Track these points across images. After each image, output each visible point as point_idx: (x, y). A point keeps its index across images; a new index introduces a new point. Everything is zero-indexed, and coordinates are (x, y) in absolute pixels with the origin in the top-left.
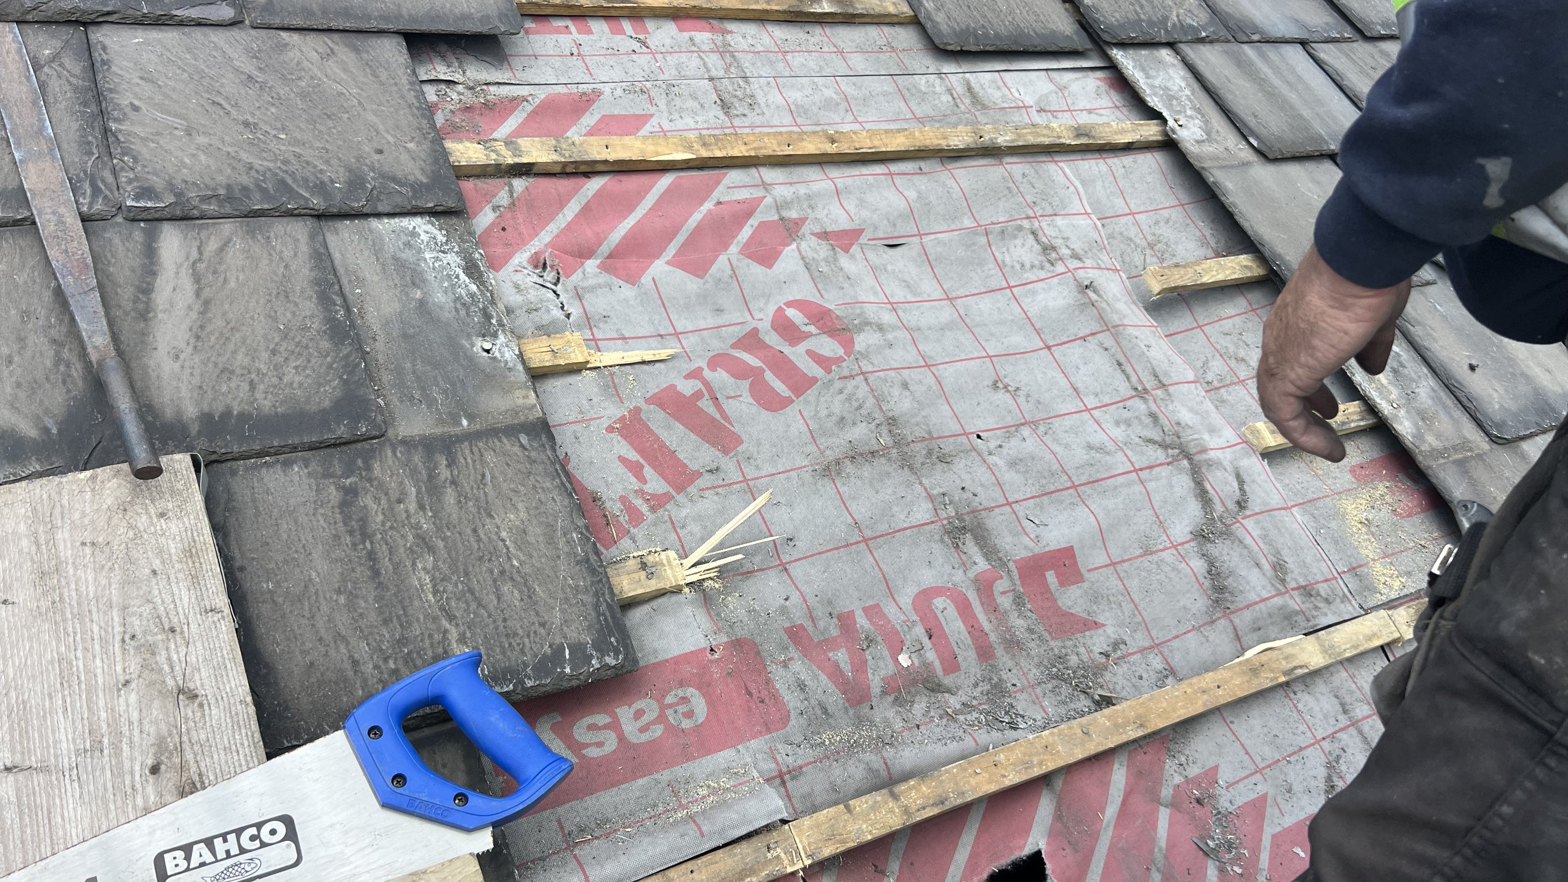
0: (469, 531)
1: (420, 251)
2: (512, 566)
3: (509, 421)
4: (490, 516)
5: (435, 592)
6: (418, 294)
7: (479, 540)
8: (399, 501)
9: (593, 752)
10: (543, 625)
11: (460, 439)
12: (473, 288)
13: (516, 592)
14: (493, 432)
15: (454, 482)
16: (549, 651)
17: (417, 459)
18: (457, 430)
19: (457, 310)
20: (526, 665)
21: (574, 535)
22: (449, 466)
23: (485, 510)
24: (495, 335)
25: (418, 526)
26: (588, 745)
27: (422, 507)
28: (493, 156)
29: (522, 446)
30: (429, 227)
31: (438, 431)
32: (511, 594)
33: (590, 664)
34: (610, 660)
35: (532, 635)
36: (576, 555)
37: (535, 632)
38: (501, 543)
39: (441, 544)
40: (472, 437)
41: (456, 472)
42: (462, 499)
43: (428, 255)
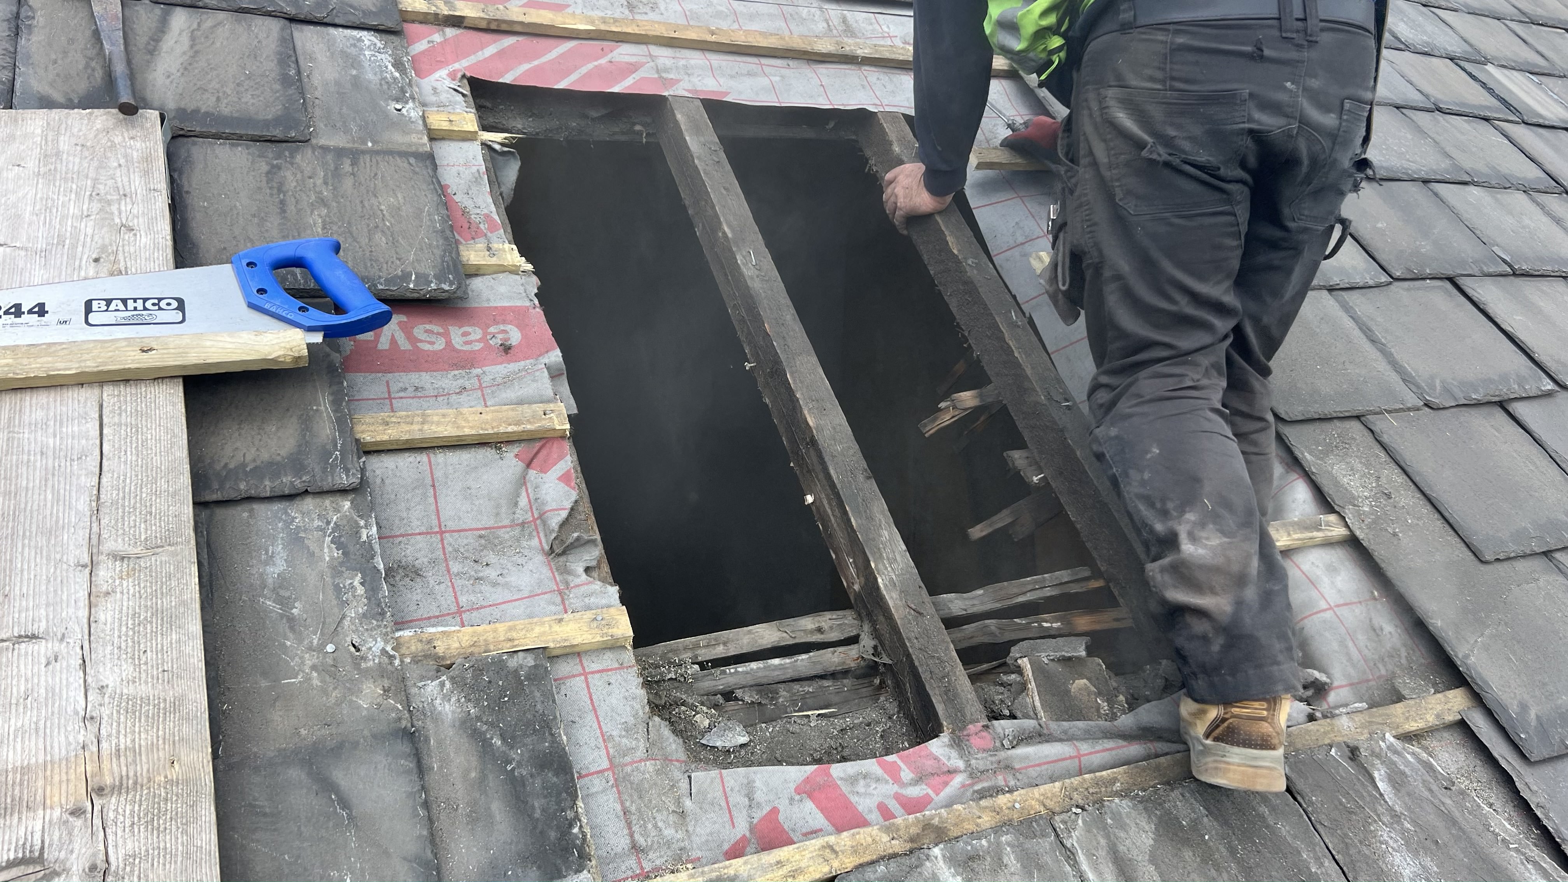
0: (357, 202)
1: (362, 49)
2: (385, 225)
3: (404, 148)
4: (375, 196)
5: (324, 228)
6: (354, 72)
7: (363, 207)
8: (310, 178)
9: (426, 347)
10: (399, 259)
11: (363, 152)
12: (397, 75)
13: (383, 239)
14: (390, 153)
15: (353, 174)
16: (400, 273)
17: (330, 157)
18: (363, 147)
19: (381, 84)
20: (380, 277)
21: (436, 217)
22: (352, 165)
23: (373, 192)
24: (407, 103)
25: (321, 192)
26: (421, 341)
27: (326, 183)
28: (434, 8)
29: (410, 163)
30: (373, 38)
31: (350, 145)
32: (380, 240)
33: (429, 286)
34: (446, 287)
35: (390, 263)
36: (434, 227)
37: (392, 262)
38: (379, 212)
39: (334, 204)
40: (372, 152)
41: (356, 169)
42: (357, 185)
43: (367, 53)
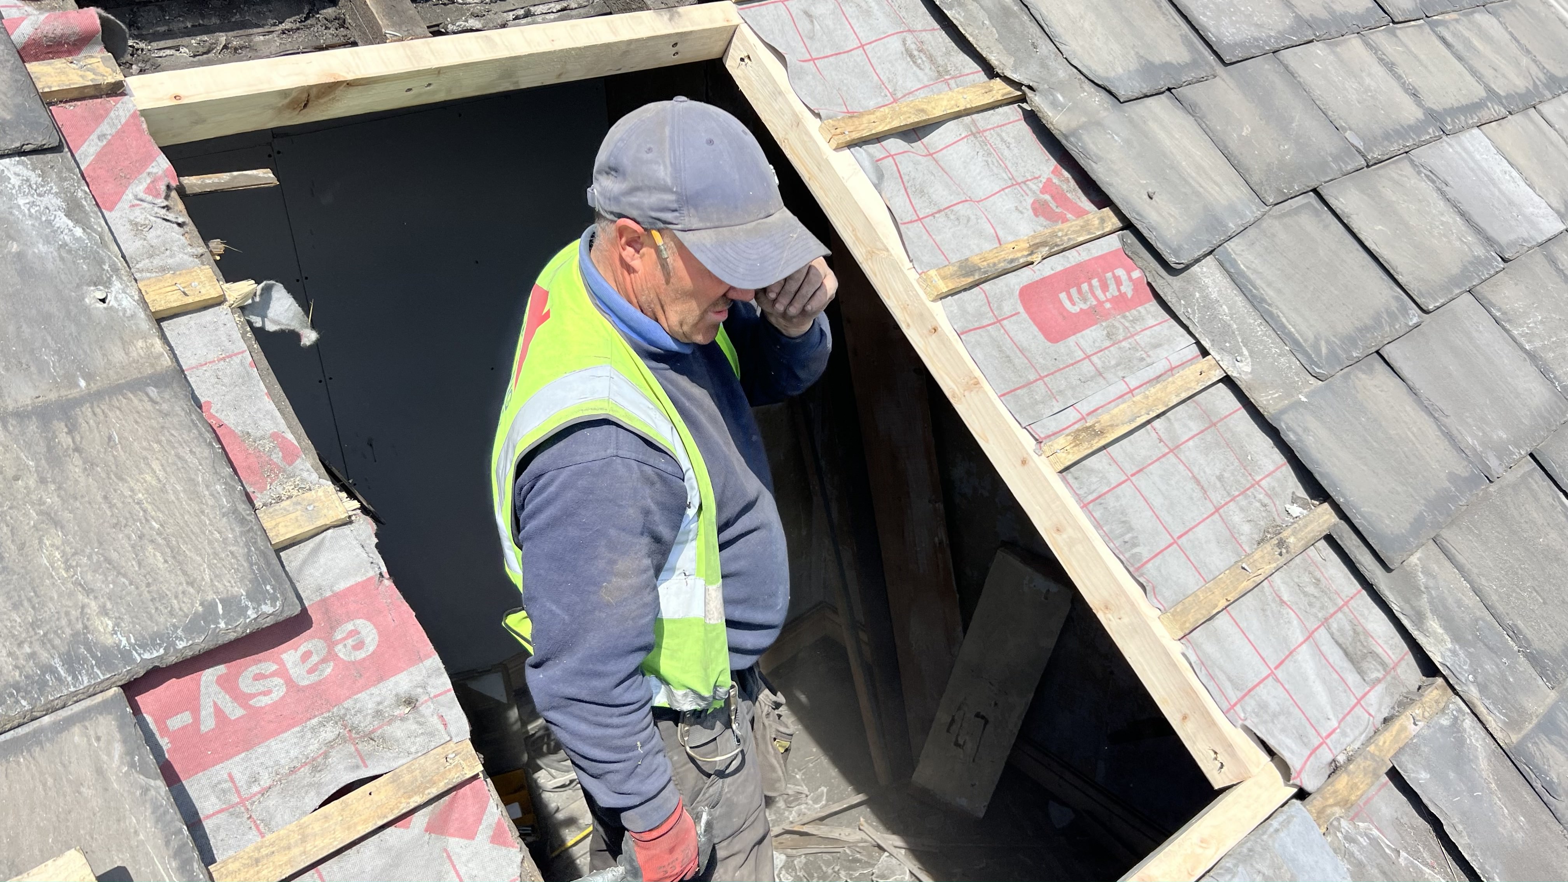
0: (99, 499)
1: (11, 197)
2: (152, 528)
3: (135, 375)
4: (121, 479)
5: (67, 569)
6: (14, 247)
7: (111, 506)
8: (16, 478)
9: (263, 701)
10: (191, 584)
11: (78, 402)
12: (79, 232)
13: (158, 554)
14: (117, 390)
15: (77, 449)
16: (200, 609)
17: (33, 427)
18: (74, 393)
19: (62, 259)
20: (176, 627)
21: (218, 487)
22: (70, 432)
23: (116, 475)
24: (107, 284)
26: (254, 696)
28: (91, 76)
29: (151, 400)
30: (20, 169)
31: (53, 396)
32: (153, 557)
33: (246, 617)
34: (267, 609)
35: (181, 596)
36: (221, 507)
37: (183, 592)
38: (137, 507)
40: (92, 397)
41: (78, 438)
42: (90, 465)
43: (21, 201)
